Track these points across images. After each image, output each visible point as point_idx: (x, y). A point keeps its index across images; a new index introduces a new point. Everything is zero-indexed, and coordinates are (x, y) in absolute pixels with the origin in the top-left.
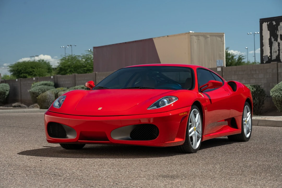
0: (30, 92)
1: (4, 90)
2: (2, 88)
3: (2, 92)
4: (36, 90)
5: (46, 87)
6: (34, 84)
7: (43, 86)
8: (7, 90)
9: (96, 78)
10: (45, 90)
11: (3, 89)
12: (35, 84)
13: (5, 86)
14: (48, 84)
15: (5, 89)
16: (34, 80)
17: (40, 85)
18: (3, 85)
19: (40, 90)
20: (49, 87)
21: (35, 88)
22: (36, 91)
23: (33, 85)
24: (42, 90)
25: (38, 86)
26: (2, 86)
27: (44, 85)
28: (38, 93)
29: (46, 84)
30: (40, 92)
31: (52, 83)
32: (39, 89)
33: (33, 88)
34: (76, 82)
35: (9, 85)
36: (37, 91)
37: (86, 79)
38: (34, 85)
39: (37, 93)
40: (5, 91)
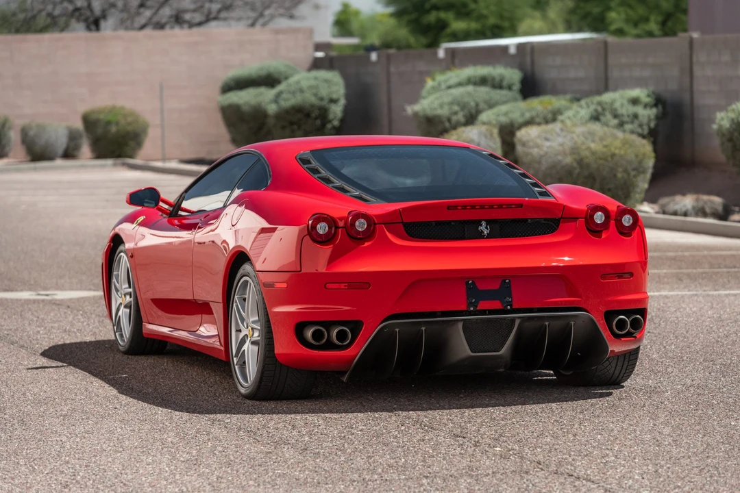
0: (416, 115)
1: (322, 99)
2: (314, 91)
3: (312, 106)
4: (441, 106)
5: (483, 91)
6: (434, 79)
7: (470, 88)
8: (335, 96)
9: (695, 59)
10: (477, 105)
11: (315, 95)
12: (440, 78)
13: (326, 81)
14: (493, 79)
15: (324, 92)
16: (441, 61)
17: (460, 84)
18: (316, 78)
19: (456, 108)
20: (498, 92)
21: (437, 99)
22: (439, 112)
23: (430, 83)
24: (463, 106)
25: (449, 87)
26: (313, 82)
27: (475, 84)
28: (449, 120)
29: (483, 81)
30: (456, 113)
31: (513, 75)
32: (451, 103)
33: (431, 98)
34: (610, 74)
35: (345, 76)
36: (444, 112)
37: (650, 60)
38: (435, 84)
39: (444, 119)
40: (324, 103)
